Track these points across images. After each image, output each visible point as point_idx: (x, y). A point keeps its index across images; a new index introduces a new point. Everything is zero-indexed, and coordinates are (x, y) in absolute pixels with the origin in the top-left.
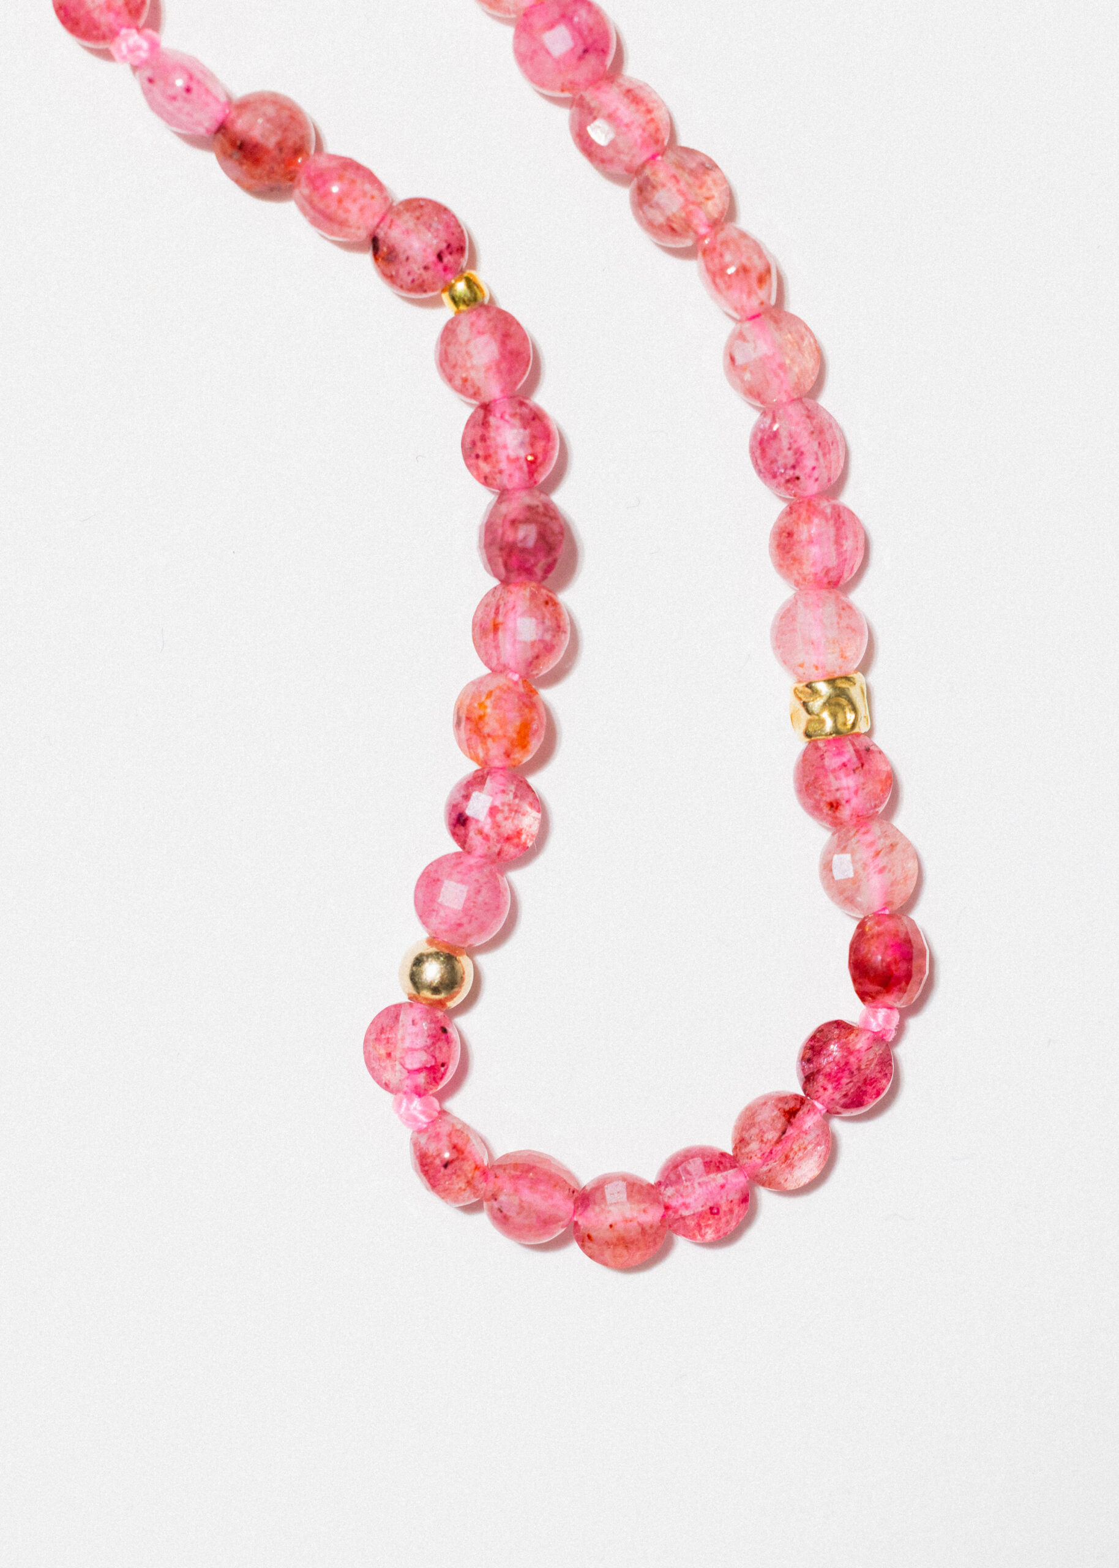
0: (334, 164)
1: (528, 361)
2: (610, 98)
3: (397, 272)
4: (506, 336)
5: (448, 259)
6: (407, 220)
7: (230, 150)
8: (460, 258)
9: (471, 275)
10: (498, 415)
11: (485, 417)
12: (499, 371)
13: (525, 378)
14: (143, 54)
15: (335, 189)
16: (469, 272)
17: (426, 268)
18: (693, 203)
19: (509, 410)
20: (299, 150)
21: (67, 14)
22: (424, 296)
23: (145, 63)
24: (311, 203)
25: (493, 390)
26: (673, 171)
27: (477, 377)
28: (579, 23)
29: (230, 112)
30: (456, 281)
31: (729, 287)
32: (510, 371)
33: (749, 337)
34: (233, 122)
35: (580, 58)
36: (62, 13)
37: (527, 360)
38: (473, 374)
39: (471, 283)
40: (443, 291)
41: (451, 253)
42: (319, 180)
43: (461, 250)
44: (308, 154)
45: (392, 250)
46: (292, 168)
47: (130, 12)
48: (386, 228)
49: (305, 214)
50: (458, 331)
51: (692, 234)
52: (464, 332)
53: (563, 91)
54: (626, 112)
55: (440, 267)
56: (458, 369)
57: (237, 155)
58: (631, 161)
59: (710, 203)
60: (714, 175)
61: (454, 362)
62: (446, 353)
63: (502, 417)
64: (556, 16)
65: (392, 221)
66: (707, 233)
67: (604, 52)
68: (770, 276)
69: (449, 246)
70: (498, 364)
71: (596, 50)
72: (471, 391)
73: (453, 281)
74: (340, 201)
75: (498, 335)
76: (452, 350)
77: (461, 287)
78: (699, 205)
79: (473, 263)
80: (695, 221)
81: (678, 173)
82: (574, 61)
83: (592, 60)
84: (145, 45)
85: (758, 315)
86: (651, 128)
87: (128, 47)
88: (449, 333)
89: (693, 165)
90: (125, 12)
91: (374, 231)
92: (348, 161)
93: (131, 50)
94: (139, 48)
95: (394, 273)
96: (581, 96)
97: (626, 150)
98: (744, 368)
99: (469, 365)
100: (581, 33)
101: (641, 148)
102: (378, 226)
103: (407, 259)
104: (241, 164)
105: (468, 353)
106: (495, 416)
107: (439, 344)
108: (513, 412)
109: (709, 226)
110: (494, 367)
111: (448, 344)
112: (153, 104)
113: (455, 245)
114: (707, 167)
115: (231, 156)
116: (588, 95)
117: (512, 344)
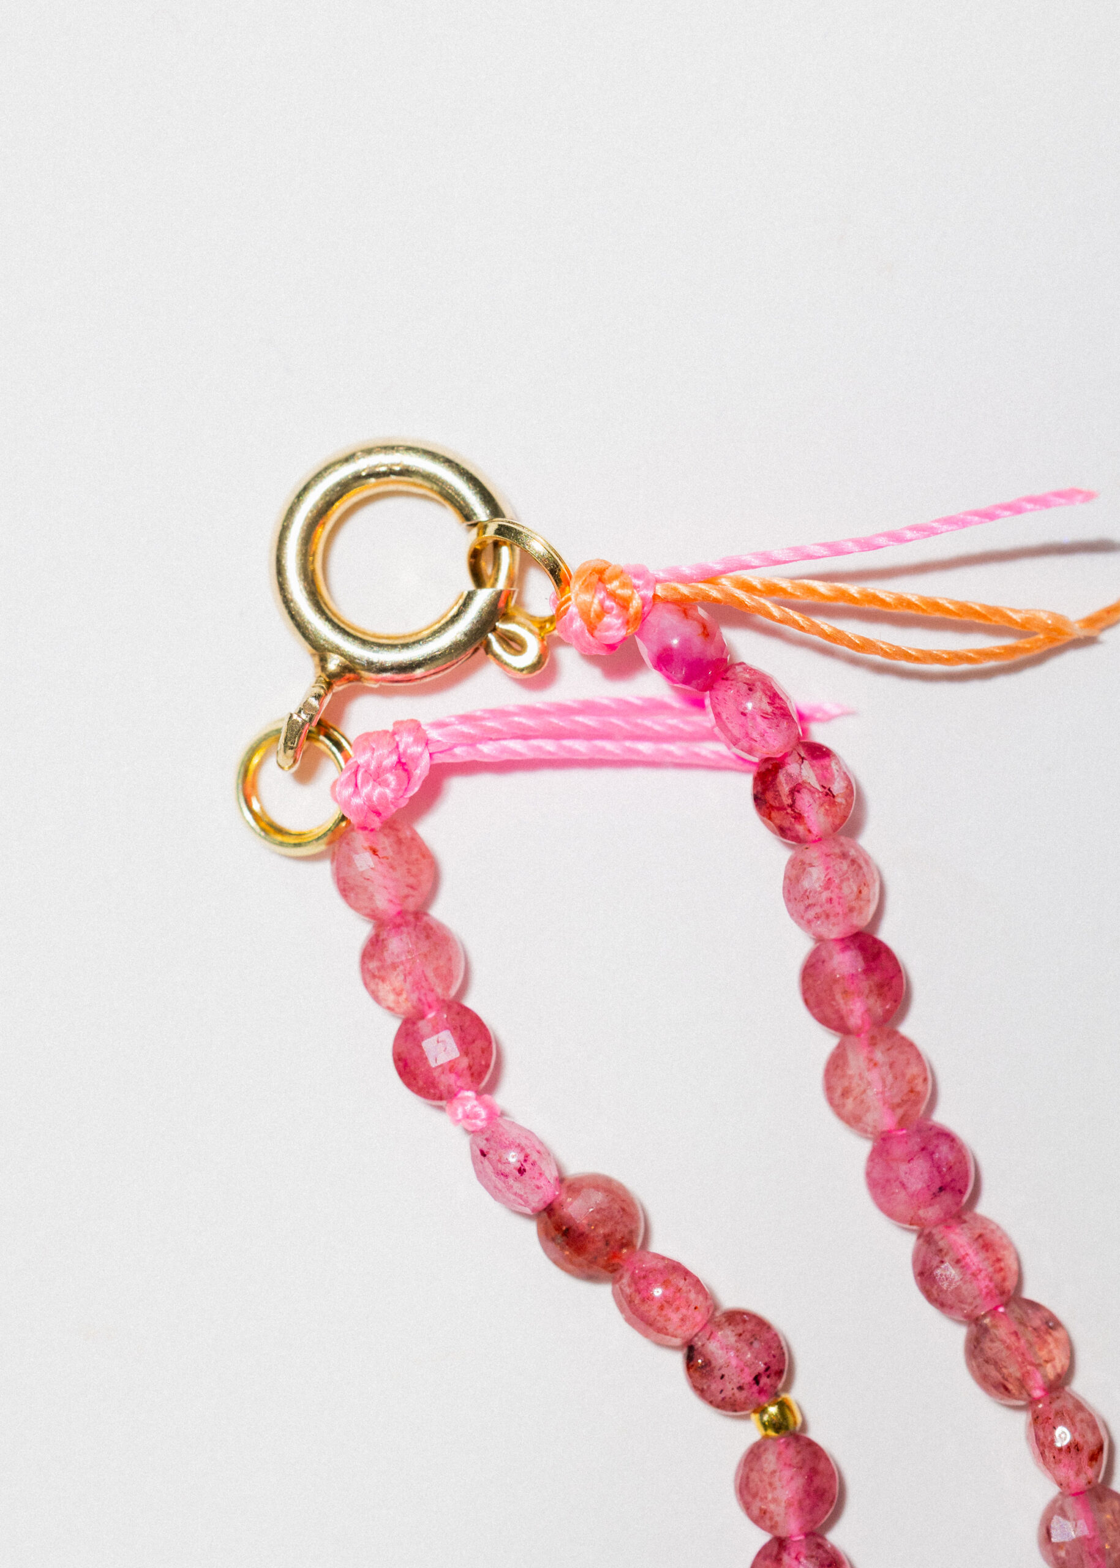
0: (660, 1265)
1: (832, 1501)
2: (960, 1239)
3: (709, 1387)
4: (813, 1473)
5: (764, 1380)
6: (728, 1335)
7: (553, 1233)
8: (777, 1380)
9: (786, 1399)
10: (793, 1555)
11: (779, 1553)
12: (801, 1508)
13: (827, 1517)
14: (480, 1123)
15: (658, 1292)
16: (784, 1396)
17: (740, 1388)
18: (1032, 1364)
19: (804, 1551)
20: (627, 1243)
21: (406, 1065)
22: (735, 1414)
23: (482, 1131)
24: (630, 1302)
25: (791, 1526)
26: (1016, 1327)
27: (778, 1510)
28: (939, 1159)
29: (559, 1195)
30: (769, 1405)
31: (1057, 1461)
32: (811, 1511)
33: (1070, 1514)
34: (561, 1205)
35: (935, 1195)
36: (401, 1064)
37: (831, 1499)
38: (772, 1507)
39: (783, 1406)
40: (755, 1412)
41: (768, 1377)
42: (642, 1280)
43: (779, 1373)
44: (634, 1246)
45: (708, 1363)
46: (616, 1261)
47: (472, 1075)
48: (704, 1339)
49: (622, 1310)
50: (763, 1458)
51: (1025, 1395)
52: (770, 1461)
53: (911, 1224)
54: (976, 1259)
55: (755, 1388)
56: (758, 1499)
57: (560, 1239)
58: (972, 1311)
59: (1049, 1366)
60: (1057, 1334)
61: (754, 1490)
62: (748, 1478)
63: (797, 1558)
64: (917, 1148)
65: (712, 1333)
66: (1042, 1397)
67: (961, 1192)
68: (1102, 1453)
69: (767, 1369)
70: (800, 1502)
71: (953, 1189)
72: (768, 1523)
73: (766, 1405)
74: (662, 1308)
75: (805, 1470)
76: (754, 1476)
77: (773, 1410)
78: (1038, 1366)
79: (787, 1387)
80: (1031, 1383)
81: (1020, 1329)
82: (928, 1196)
83: (947, 1198)
84: (483, 1113)
85: (1081, 1493)
86: (998, 1277)
87: (464, 1111)
88: (754, 1454)
89: (1037, 1322)
90: (467, 1073)
91: (691, 1340)
92: (675, 1264)
93: (467, 1116)
94: (476, 1116)
95: (705, 1387)
96: (930, 1233)
97: (970, 1300)
98: (1059, 1546)
99: (770, 1496)
100: (939, 1168)
101: (985, 1299)
102: (696, 1335)
103: (722, 1377)
104: (562, 1249)
105: (771, 1484)
106: (789, 1554)
107: (742, 1465)
108: (809, 1553)
109: (1044, 1390)
110: (796, 1503)
111: (752, 1470)
112: (480, 1174)
113: (774, 1368)
114: (1052, 1324)
115: (553, 1240)
116: (937, 1232)
117: (818, 1481)
